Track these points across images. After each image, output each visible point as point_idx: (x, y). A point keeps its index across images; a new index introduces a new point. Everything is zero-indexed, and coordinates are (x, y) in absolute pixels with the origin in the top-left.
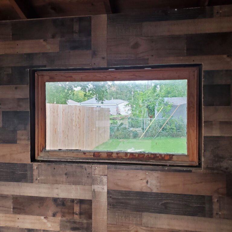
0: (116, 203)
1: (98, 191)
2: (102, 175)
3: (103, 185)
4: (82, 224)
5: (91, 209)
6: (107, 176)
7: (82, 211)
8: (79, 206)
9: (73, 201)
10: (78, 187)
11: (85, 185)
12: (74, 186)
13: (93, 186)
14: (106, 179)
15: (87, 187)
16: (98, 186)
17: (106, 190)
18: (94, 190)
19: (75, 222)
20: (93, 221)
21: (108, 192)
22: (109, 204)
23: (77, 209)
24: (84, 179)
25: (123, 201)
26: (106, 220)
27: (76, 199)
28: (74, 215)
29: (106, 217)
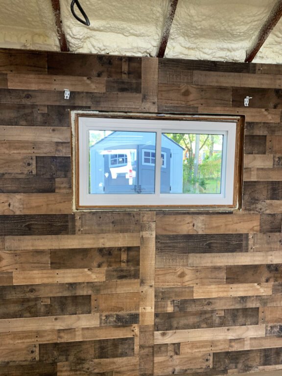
0: (164, 247)
1: (146, 238)
2: (151, 221)
3: (152, 231)
4: (130, 271)
5: (139, 255)
6: (155, 222)
7: (129, 258)
8: (126, 253)
9: (120, 249)
10: (126, 234)
11: (133, 232)
12: (121, 234)
13: (141, 232)
14: (155, 225)
15: (135, 234)
16: (147, 232)
17: (154, 236)
18: (142, 236)
19: (122, 271)
20: (140, 267)
21: (157, 237)
22: (157, 249)
23: (124, 257)
24: (132, 227)
25: (171, 245)
26: (154, 264)
27: (123, 247)
28: (121, 264)
29: (154, 262)
